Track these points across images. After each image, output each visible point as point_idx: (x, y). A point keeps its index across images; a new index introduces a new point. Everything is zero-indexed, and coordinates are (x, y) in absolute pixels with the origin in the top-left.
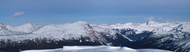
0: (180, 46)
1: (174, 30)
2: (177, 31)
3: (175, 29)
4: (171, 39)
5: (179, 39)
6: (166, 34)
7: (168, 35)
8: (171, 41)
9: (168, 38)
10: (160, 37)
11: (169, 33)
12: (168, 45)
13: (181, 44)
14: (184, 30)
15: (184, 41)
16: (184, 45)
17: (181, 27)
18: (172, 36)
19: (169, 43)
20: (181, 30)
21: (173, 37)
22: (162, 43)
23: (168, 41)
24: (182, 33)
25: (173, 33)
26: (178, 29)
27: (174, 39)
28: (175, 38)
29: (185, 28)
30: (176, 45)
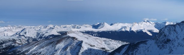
0: (24, 52)
1: (17, 35)
2: (20, 36)
3: (18, 33)
4: (14, 44)
5: (22, 45)
6: (8, 39)
7: (10, 40)
8: (14, 46)
9: (10, 43)
10: (1, 43)
11: (11, 38)
12: (10, 51)
13: (24, 50)
14: (27, 35)
15: (28, 47)
16: (27, 51)
17: (24, 32)
18: (14, 41)
19: (11, 49)
20: (24, 34)
21: (15, 43)
22: (4, 49)
23: (9, 46)
24: (26, 38)
25: (15, 38)
26: (21, 34)
27: (17, 45)
28: (18, 43)
29: (29, 32)
30: (19, 51)
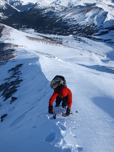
0: (61, 17)
1: (54, 4)
2: (56, 4)
3: (54, 2)
4: (53, 10)
5: (59, 11)
7: (49, 7)
8: (53, 12)
9: (51, 9)
10: (43, 9)
11: (51, 6)
13: (62, 15)
14: (61, 4)
15: (64, 13)
16: (64, 16)
17: (60, 1)
19: (51, 14)
20: (59, 3)
21: (54, 9)
22: (46, 14)
23: (50, 12)
24: (60, 6)
26: (57, 3)
27: (55, 11)
28: (56, 10)
30: (57, 16)
